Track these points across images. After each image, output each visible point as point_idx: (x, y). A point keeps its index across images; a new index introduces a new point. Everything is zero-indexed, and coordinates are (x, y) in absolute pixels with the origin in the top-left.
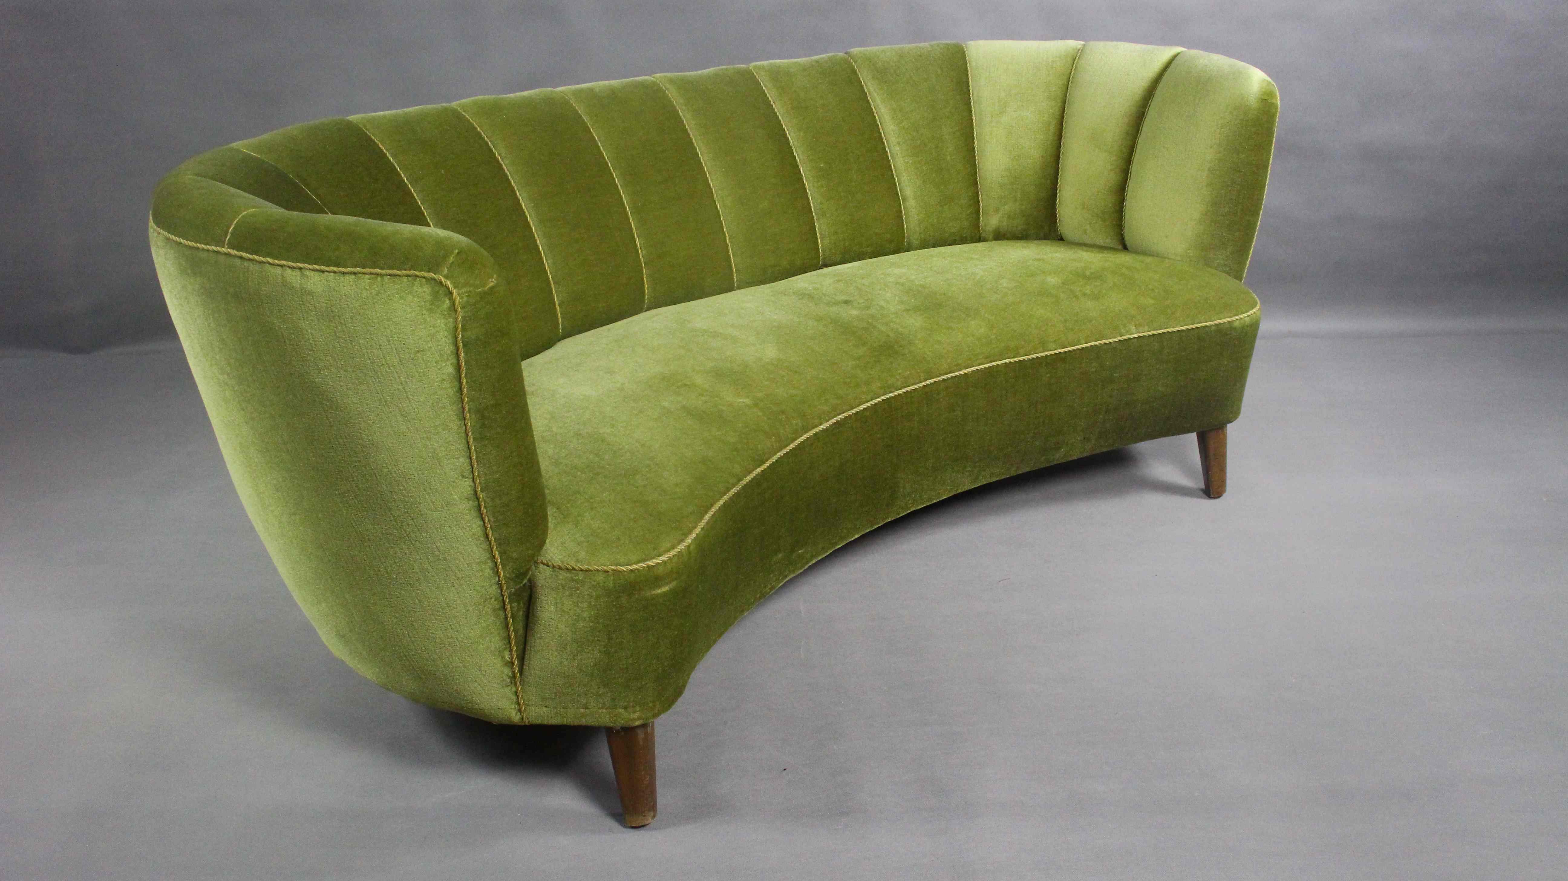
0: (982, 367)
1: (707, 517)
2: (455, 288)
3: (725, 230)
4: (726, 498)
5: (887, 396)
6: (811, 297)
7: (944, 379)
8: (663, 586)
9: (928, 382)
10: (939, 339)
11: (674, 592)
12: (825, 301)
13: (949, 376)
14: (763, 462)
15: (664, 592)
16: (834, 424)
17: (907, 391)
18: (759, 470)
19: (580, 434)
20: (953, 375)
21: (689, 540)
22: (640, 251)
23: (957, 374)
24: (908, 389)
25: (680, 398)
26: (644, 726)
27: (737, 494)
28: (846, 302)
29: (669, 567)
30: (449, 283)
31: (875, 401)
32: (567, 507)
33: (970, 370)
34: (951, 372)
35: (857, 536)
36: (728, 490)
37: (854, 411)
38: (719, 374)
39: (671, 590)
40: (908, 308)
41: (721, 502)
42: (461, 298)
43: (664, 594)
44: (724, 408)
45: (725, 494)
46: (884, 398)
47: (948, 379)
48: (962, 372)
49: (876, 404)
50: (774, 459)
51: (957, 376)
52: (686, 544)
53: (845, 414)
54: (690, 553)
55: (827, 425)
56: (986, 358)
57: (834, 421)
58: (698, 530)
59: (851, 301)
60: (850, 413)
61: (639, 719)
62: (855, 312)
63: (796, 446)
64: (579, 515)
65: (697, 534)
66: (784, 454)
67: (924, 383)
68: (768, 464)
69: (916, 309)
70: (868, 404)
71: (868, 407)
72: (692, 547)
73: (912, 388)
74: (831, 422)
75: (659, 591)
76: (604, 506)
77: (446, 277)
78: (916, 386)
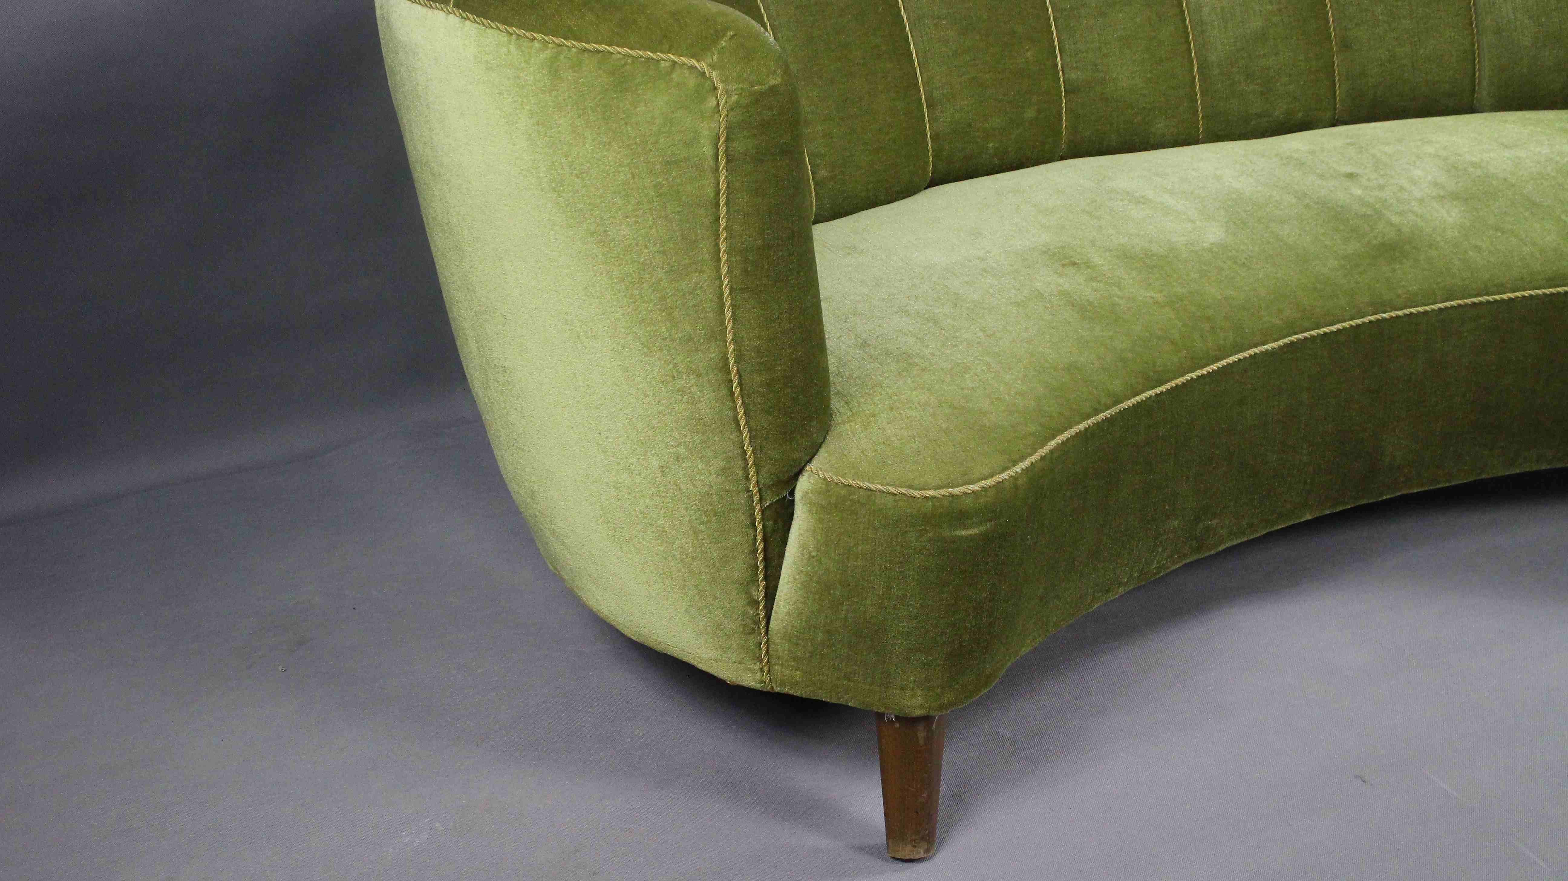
0: (1539, 292)
1: (1053, 444)
2: (722, 81)
3: (1193, 55)
4: (1090, 422)
5: (1379, 316)
6: (1301, 164)
7: (1474, 304)
8: (971, 527)
9: (1448, 304)
10: (1479, 243)
11: (986, 538)
12: (1318, 171)
13: (1483, 299)
14: (1161, 383)
15: (971, 535)
16: (1286, 345)
17: (1411, 313)
18: (1151, 393)
19: (906, 311)
20: (1490, 298)
21: (1018, 469)
22: (1061, 73)
23: (1497, 297)
24: (1413, 310)
25: (1061, 281)
26: (927, 719)
27: (1110, 421)
28: (1350, 176)
29: (982, 500)
30: (714, 74)
31: (1359, 321)
32: (859, 403)
33: (1518, 294)
34: (1488, 294)
35: (1308, 517)
36: (1097, 412)
37: (1321, 331)
38: (1126, 256)
39: (981, 534)
40: (1442, 193)
41: (1081, 427)
42: (729, 96)
43: (972, 538)
44: (1121, 302)
45: (1089, 417)
46: (1372, 318)
47: (1481, 303)
48: (1505, 297)
49: (1358, 326)
50: (1180, 381)
51: (1496, 301)
52: (1011, 472)
53: (1307, 334)
54: (1016, 487)
55: (1275, 345)
56: (1549, 280)
57: (1287, 340)
58: (1034, 458)
59: (1357, 175)
60: (1313, 333)
61: (921, 707)
62: (1359, 192)
63: (1219, 368)
64: (874, 415)
65: (1032, 463)
66: (1198, 377)
67: (1440, 305)
68: (1168, 386)
69: (1455, 196)
70: (1346, 325)
71: (1344, 329)
72: (1020, 482)
73: (1421, 309)
74: (1281, 342)
75: (964, 533)
76: (911, 407)
77: (713, 67)
78: (1428, 308)
